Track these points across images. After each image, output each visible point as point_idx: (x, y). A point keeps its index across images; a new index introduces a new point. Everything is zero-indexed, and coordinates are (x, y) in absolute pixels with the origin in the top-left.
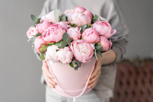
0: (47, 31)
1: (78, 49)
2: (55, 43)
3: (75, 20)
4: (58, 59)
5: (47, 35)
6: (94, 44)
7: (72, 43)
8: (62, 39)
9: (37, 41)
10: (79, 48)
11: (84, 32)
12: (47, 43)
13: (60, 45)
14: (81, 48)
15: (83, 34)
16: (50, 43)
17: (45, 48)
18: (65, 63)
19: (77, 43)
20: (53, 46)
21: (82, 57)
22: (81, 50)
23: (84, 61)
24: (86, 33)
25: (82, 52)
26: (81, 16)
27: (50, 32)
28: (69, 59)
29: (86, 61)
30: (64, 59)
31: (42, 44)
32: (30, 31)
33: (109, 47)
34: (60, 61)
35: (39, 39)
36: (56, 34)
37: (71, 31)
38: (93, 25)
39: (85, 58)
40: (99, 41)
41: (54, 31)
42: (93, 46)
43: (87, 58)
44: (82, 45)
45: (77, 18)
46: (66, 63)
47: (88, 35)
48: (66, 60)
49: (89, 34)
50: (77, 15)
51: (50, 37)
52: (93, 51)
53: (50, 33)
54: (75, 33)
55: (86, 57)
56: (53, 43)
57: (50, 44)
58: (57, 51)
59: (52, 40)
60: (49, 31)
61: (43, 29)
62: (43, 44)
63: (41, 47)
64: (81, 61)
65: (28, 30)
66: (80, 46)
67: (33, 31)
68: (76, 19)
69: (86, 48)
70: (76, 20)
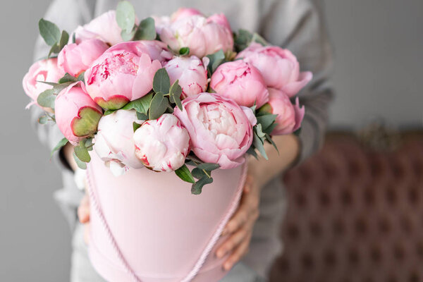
0: (98, 67)
1: (204, 122)
2: (127, 102)
3: (188, 34)
4: (141, 155)
5: (99, 77)
6: (254, 107)
7: (186, 104)
8: (152, 91)
9: (66, 98)
10: (207, 119)
11: (219, 70)
12: (100, 103)
13: (146, 107)
14: (215, 120)
15: (217, 78)
16: (110, 103)
17: (94, 121)
18: (166, 167)
19: (202, 104)
20: (121, 113)
21: (220, 149)
22: (214, 124)
23: (224, 161)
24: (225, 73)
25: (219, 133)
26: (204, 25)
27: (110, 66)
28: (179, 153)
29: (232, 160)
30: (162, 153)
31: (82, 108)
32: (34, 76)
33: (294, 124)
34: (146, 160)
35: (70, 91)
36: (131, 71)
37: (177, 66)
38: (242, 54)
39: (228, 150)
40: (267, 100)
41: (122, 62)
42: (249, 113)
43: (233, 151)
44: (217, 109)
45: (195, 29)
46: (170, 166)
47: (232, 82)
48: (166, 157)
49: (236, 77)
50: (192, 20)
51: (112, 82)
52: (251, 131)
53: (110, 71)
54: (191, 72)
55: (231, 149)
56: (121, 104)
57: (112, 108)
58: (137, 126)
59: (119, 93)
60: (107, 64)
61: (85, 60)
62: (86, 107)
63: (79, 117)
64: (215, 162)
65: (28, 72)
66: (209, 113)
67: (45, 73)
68: (191, 31)
69: (231, 118)
70: (191, 36)
